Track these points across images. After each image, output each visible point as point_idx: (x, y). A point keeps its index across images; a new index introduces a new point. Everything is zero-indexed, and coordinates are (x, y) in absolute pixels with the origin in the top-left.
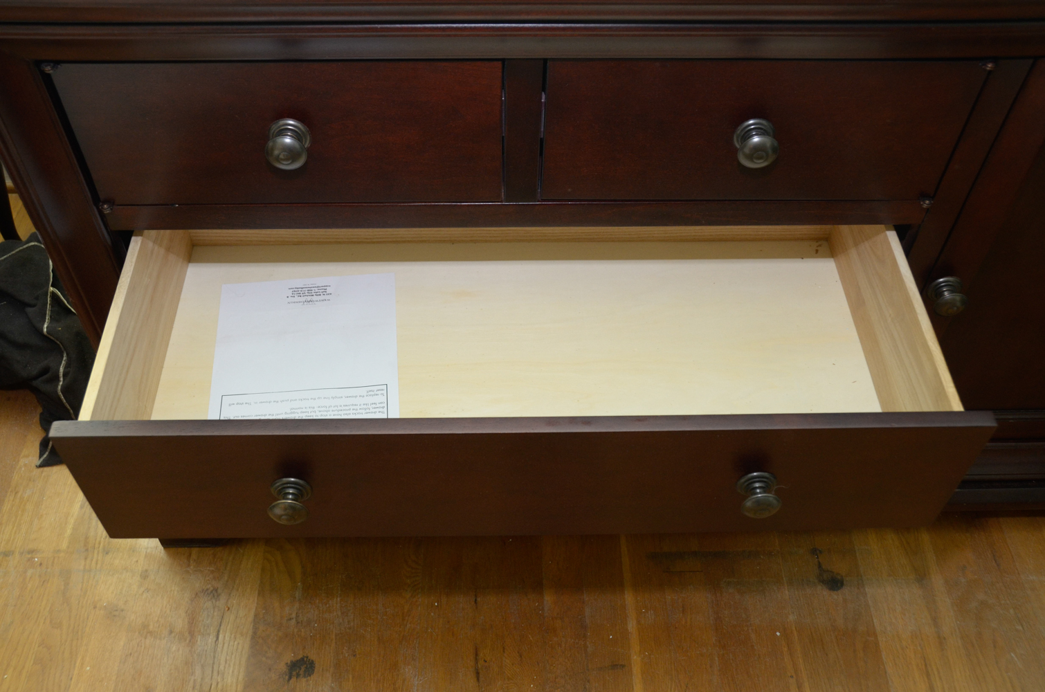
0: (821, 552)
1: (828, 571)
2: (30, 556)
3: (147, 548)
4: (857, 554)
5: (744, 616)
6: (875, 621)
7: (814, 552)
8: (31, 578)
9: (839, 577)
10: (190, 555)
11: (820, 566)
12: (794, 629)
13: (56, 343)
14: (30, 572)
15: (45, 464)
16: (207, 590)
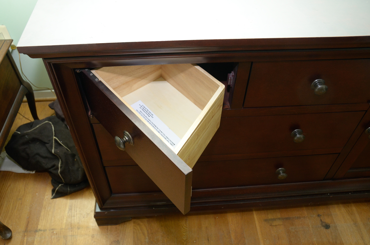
0: (321, 216)
1: (324, 222)
2: (52, 231)
3: (92, 227)
4: (333, 216)
5: (299, 240)
6: (342, 239)
7: (319, 216)
8: (54, 239)
9: (328, 224)
10: (108, 229)
11: (321, 220)
12: (316, 243)
13: (57, 156)
14: (53, 237)
15: (54, 198)
16: (115, 241)
